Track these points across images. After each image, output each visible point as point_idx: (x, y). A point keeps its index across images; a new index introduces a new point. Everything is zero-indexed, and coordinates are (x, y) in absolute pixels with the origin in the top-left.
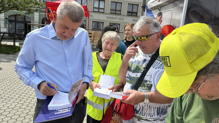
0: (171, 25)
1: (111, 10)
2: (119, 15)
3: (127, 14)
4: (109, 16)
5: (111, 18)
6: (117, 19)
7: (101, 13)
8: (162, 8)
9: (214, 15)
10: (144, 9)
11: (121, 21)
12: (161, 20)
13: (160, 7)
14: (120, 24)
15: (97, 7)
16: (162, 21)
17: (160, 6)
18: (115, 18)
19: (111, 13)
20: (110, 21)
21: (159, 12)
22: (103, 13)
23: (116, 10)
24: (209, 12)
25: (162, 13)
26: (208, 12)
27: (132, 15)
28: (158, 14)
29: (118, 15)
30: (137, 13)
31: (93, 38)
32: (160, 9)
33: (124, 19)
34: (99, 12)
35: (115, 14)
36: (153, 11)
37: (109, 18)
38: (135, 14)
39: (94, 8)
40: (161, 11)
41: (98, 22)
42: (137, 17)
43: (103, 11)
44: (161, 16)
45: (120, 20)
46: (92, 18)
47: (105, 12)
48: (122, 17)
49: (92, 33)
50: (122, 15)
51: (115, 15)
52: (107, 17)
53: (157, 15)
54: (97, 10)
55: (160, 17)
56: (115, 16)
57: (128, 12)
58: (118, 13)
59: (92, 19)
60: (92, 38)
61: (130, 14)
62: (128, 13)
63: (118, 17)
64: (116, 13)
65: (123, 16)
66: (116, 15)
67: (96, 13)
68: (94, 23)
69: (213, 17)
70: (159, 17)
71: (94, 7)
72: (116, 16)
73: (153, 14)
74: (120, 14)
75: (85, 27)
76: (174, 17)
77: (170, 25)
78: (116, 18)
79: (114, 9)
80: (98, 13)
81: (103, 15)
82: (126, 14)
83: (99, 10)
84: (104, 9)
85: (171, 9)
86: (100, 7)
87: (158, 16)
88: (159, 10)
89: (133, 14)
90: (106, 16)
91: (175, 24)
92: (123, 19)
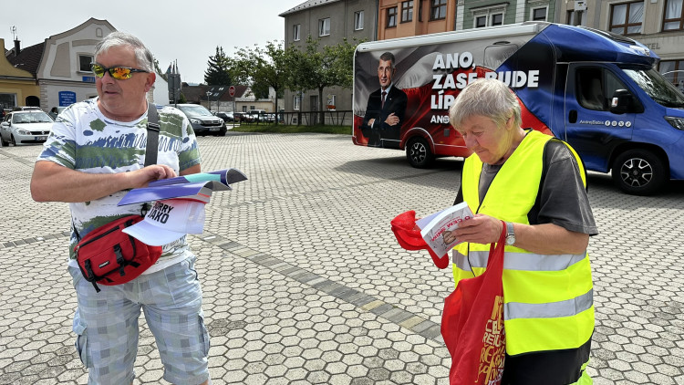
69: (370, 77)
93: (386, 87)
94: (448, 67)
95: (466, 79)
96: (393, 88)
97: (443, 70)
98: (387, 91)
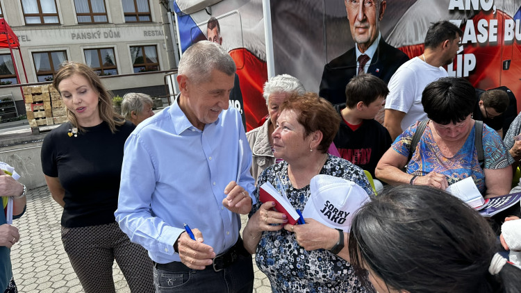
0: (245, 47)
1: (78, 15)
2: (103, 25)
3: (124, 22)
4: (76, 31)
5: (84, 36)
6: (102, 35)
7: (52, 27)
8: (212, 8)
9: (324, 12)
10: (165, 5)
11: (114, 39)
12: (220, 36)
13: (210, 7)
14: (113, 48)
15: (36, 11)
16: (221, 39)
17: (210, 4)
18: (96, 35)
19: (80, 24)
20: (83, 45)
21: (209, 18)
22: (57, 27)
23: (92, 14)
24: (315, 9)
25: (216, 20)
26: (313, 9)
27: (138, 22)
28: (209, 23)
29: (100, 25)
30: (149, 15)
31: (49, 104)
32: (210, 9)
33: (121, 34)
34: (43, 24)
35: (93, 23)
36: (194, 17)
37: (78, 37)
38: (147, 18)
39: (25, 16)
40: (213, 16)
41: (49, 52)
42: (152, 25)
43: (58, 22)
44: (216, 27)
45: (112, 37)
46: (27, 43)
47: (62, 23)
48: (114, 30)
49: (43, 92)
50: (112, 26)
51: (93, 26)
52: (73, 36)
53: (207, 25)
54: (37, 21)
55: (214, 29)
56: (93, 30)
57: (126, 15)
58: (99, 21)
59: (30, 47)
60: (47, 105)
61: (134, 19)
62: (127, 17)
63: (103, 30)
64: (95, 21)
65: (117, 25)
66: (96, 26)
67: (37, 28)
68: (38, 58)
69: (324, 18)
70: (212, 29)
71: (26, 13)
72: (98, 29)
73: (198, 25)
74: (107, 23)
75: (13, 73)
76: (247, 29)
77: (243, 48)
78: (99, 35)
79: (87, 11)
80: (42, 27)
81: (57, 31)
82: (123, 20)
83: (42, 21)
84: (57, 15)
85: (237, 11)
86: (44, 12)
87: (208, 27)
88: (208, 14)
89: (141, 19)
90: (69, 32)
91: (253, 46)
92: (118, 33)
93: (367, 44)
94: (468, 8)
95: (487, 28)
96: (383, 45)
97: (462, 12)
98: (370, 52)
